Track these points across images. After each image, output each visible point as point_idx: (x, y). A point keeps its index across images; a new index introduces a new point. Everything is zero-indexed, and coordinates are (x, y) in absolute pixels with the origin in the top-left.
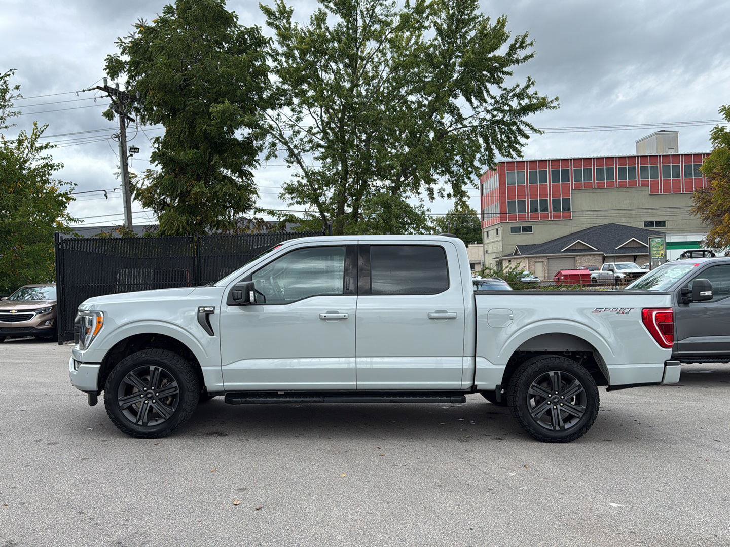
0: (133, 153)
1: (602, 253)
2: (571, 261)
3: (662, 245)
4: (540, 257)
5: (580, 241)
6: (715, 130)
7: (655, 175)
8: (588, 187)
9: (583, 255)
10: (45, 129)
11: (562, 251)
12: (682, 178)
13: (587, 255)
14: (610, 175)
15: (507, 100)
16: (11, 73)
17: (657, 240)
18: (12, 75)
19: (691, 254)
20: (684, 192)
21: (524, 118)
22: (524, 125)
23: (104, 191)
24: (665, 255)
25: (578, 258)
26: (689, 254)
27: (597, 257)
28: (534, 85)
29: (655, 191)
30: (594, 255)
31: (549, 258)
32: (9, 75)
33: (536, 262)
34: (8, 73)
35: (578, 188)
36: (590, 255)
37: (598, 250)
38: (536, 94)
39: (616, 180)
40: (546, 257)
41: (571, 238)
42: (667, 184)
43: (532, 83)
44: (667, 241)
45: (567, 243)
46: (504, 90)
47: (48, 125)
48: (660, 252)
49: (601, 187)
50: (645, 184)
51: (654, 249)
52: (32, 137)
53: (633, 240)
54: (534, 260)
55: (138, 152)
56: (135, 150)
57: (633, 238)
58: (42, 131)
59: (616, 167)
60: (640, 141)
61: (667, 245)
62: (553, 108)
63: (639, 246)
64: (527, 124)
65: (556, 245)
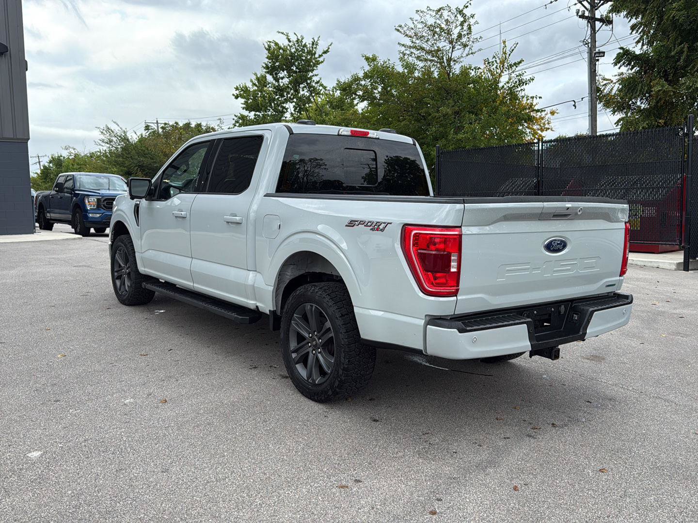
0: (599, 58)
10: (515, 47)
16: (468, 4)
18: (469, 5)
23: (574, 101)
32: (467, 6)
34: (467, 5)
47: (518, 44)
52: (502, 56)
55: (604, 56)
56: (602, 54)
58: (513, 50)
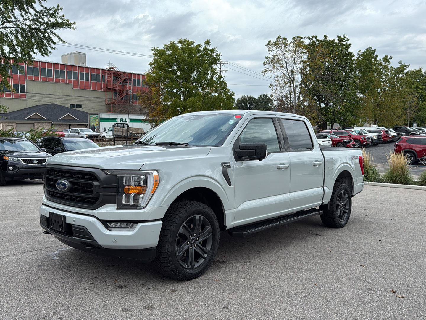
1: (51, 121)
2: (31, 126)
3: (97, 119)
4: (10, 122)
5: (37, 113)
6: (154, 60)
7: (75, 78)
8: (37, 80)
9: (39, 122)
11: (26, 119)
12: (90, 81)
13: (41, 122)
14: (50, 74)
15: (44, 16)
17: (94, 116)
19: (118, 125)
20: (91, 90)
21: (54, 31)
22: (54, 35)
24: (99, 125)
25: (35, 124)
26: (117, 125)
27: (47, 124)
28: (62, 10)
29: (76, 86)
30: (45, 122)
31: (17, 123)
33: (7, 125)
35: (30, 79)
36: (43, 122)
37: (48, 120)
38: (64, 16)
39: (54, 77)
40: (15, 122)
41: (30, 111)
42: (82, 83)
43: (60, 8)
44: (100, 117)
45: (28, 114)
46: (44, 8)
48: (96, 123)
49: (44, 80)
50: (70, 82)
51: (92, 121)
53: (68, 115)
54: (6, 124)
57: (68, 114)
59: (53, 69)
60: (64, 56)
61: (100, 119)
62: (73, 28)
63: (71, 118)
64: (56, 35)
65: (21, 115)
